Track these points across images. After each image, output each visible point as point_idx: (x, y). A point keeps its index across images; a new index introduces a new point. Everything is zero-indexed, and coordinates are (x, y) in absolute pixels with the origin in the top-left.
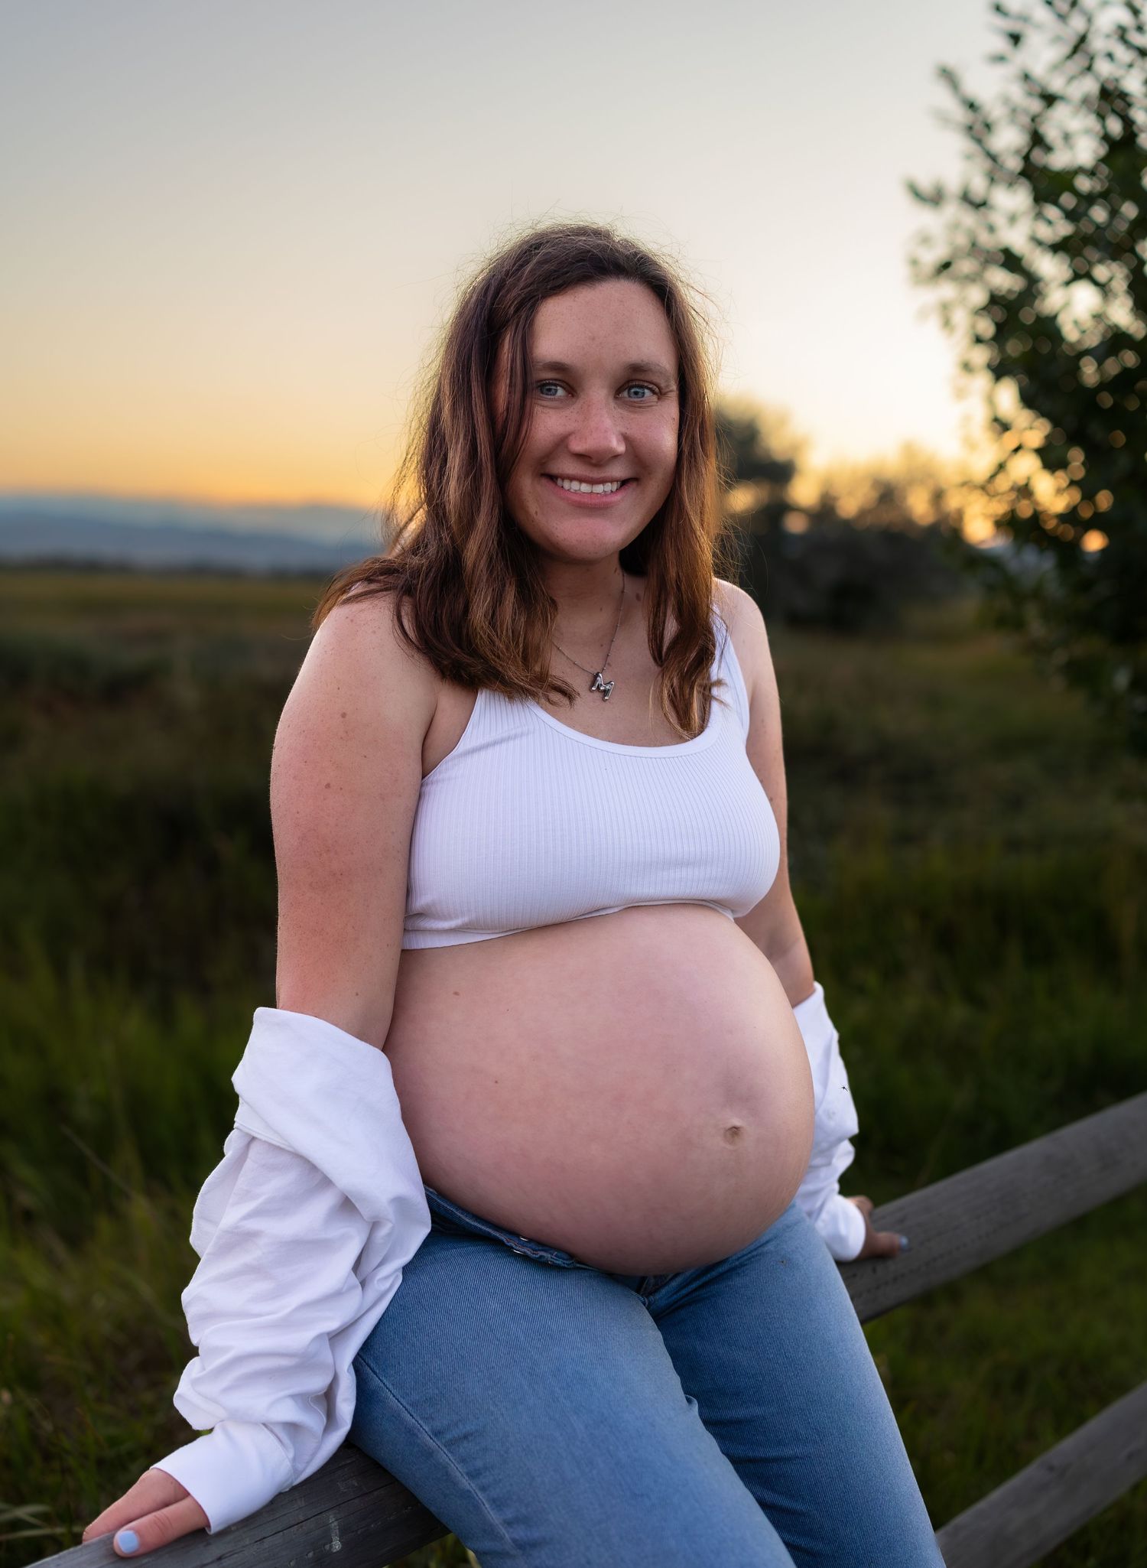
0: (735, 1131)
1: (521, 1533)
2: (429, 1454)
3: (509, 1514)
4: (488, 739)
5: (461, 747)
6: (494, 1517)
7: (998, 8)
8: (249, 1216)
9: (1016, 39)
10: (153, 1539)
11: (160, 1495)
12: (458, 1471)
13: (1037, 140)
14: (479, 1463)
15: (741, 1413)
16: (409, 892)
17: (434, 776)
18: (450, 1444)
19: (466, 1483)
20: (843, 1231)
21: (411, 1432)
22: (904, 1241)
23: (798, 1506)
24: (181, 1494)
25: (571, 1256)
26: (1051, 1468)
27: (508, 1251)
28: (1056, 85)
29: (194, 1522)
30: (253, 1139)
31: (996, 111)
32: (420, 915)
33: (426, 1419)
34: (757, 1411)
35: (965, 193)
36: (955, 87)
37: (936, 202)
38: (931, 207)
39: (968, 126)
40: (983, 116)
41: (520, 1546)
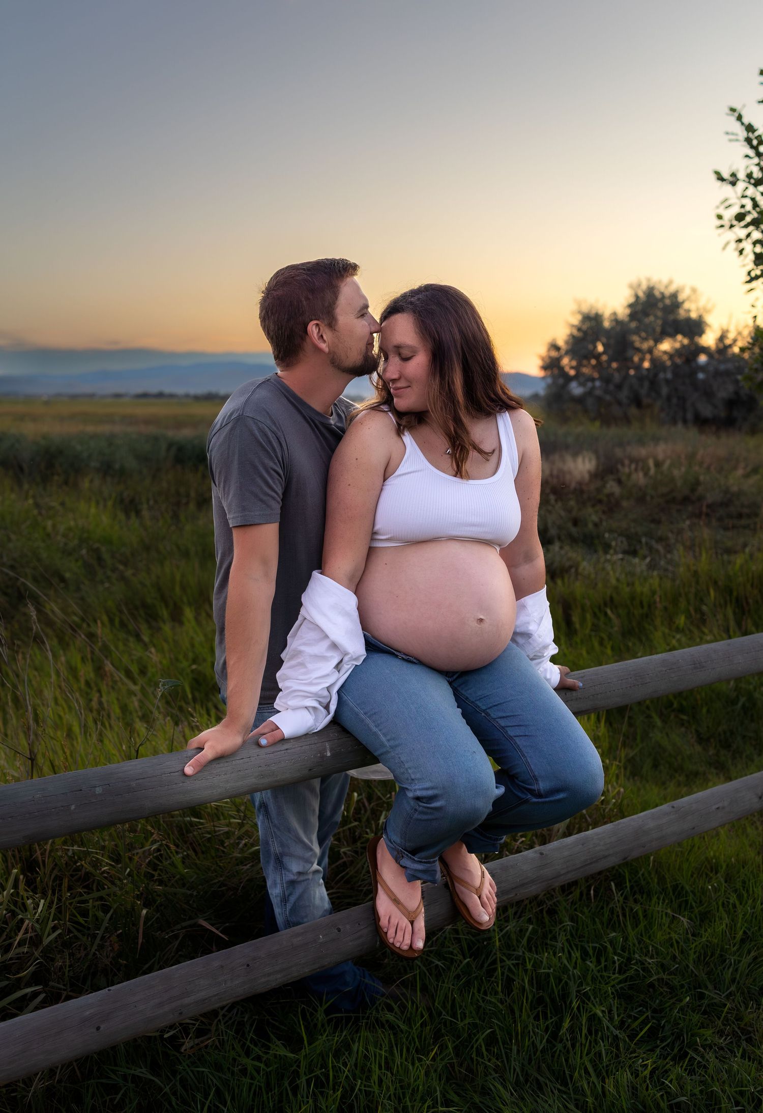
0: (481, 620)
1: (392, 743)
2: (363, 721)
3: (388, 737)
5: (397, 473)
6: (383, 739)
10: (271, 740)
11: (271, 727)
12: (372, 726)
14: (379, 722)
17: (387, 482)
19: (375, 729)
21: (357, 714)
22: (581, 685)
24: (277, 727)
25: (418, 660)
26: (673, 807)
27: (397, 656)
29: (280, 737)
30: (305, 618)
35: (749, 176)
36: (739, 118)
37: (733, 184)
38: (729, 187)
39: (748, 140)
40: (756, 134)
41: (392, 747)
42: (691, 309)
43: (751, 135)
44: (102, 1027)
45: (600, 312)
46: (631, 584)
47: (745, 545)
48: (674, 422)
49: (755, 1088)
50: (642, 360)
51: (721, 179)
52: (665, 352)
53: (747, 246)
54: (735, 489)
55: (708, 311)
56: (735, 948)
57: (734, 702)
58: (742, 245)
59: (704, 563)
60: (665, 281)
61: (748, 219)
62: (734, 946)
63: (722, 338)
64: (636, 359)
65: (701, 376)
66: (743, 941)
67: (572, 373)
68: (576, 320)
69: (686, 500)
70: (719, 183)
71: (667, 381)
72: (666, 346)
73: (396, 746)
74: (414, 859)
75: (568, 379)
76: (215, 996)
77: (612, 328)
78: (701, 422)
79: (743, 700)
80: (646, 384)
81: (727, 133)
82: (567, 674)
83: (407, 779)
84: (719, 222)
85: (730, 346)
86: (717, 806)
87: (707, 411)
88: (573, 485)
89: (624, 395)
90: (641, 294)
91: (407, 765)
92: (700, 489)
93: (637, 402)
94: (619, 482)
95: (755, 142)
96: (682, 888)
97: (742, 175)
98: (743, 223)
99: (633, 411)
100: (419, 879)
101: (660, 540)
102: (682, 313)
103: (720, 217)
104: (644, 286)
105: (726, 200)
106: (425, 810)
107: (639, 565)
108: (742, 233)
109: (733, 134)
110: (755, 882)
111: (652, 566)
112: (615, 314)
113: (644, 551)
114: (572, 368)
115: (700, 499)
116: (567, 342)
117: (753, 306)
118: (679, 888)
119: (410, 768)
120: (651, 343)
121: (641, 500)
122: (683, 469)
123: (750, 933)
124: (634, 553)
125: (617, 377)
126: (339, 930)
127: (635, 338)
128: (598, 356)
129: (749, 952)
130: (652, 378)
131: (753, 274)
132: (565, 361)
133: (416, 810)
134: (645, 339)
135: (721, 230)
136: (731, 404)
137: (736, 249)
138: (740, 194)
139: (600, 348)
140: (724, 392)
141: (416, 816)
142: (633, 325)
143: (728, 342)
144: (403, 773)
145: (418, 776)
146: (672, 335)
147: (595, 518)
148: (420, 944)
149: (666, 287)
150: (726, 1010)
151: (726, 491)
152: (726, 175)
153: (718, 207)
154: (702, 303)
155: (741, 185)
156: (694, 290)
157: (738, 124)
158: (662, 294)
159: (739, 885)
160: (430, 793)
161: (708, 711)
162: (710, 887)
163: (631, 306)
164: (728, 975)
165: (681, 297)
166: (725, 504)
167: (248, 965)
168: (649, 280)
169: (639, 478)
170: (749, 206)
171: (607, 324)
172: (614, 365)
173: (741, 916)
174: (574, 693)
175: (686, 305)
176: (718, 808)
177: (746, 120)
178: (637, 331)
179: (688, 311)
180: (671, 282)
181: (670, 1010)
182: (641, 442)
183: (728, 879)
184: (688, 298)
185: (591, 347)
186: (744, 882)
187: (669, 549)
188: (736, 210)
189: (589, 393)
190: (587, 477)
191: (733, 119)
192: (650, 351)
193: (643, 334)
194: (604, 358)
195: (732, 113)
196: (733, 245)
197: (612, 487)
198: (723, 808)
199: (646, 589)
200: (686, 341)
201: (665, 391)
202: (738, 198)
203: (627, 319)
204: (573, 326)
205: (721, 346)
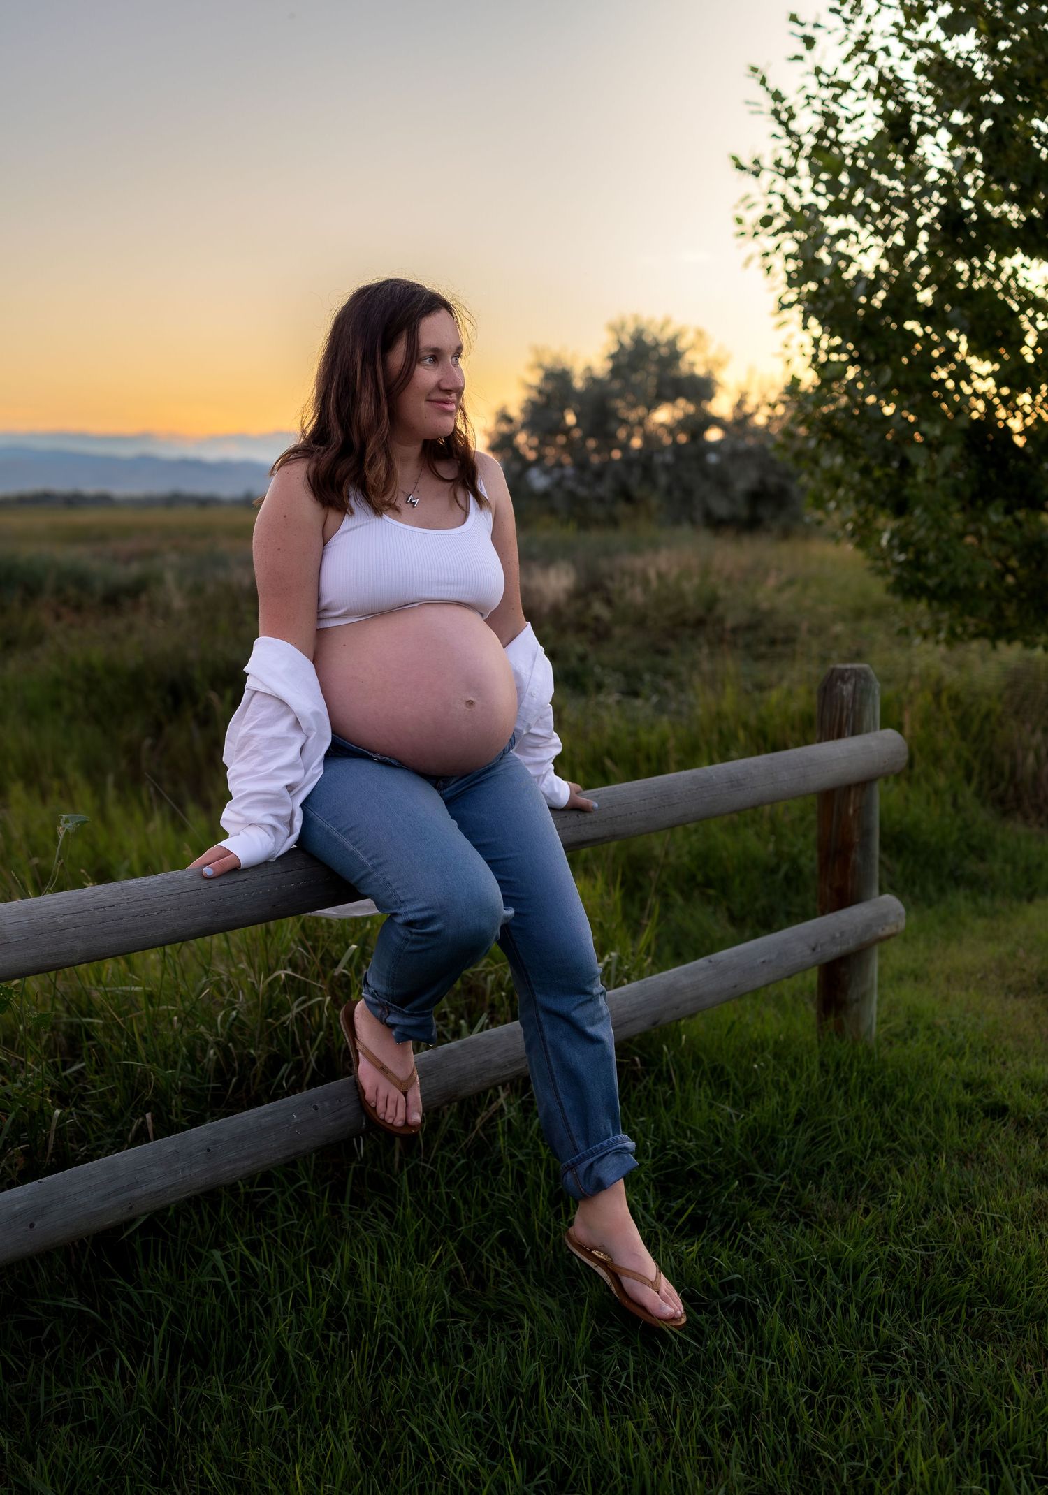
0: (471, 703)
1: (375, 861)
2: (336, 840)
3: (370, 855)
4: (351, 526)
5: (341, 530)
6: (363, 858)
7: (794, 18)
8: (252, 729)
9: (809, 42)
10: (219, 870)
11: (219, 854)
12: (348, 844)
13: (831, 119)
14: (357, 838)
15: (486, 841)
16: (319, 599)
17: (329, 544)
18: (345, 833)
19: (352, 848)
20: (556, 790)
21: (328, 833)
22: (596, 805)
23: (512, 879)
24: (229, 853)
26: (710, 961)
27: (372, 758)
28: (845, 74)
29: (234, 864)
30: (255, 692)
31: (794, 99)
32: (325, 610)
33: (334, 826)
34: (493, 840)
35: (778, 164)
36: (763, 81)
37: (757, 174)
38: (752, 177)
39: (776, 113)
40: (786, 104)
41: (374, 867)
42: (695, 363)
43: (779, 106)
44: (37, 1224)
45: (567, 367)
46: (634, 734)
47: (781, 678)
48: (676, 521)
49: (818, 1258)
50: (630, 436)
51: (740, 167)
52: (662, 425)
53: (777, 261)
54: (765, 605)
55: (720, 364)
56: (789, 1128)
57: (774, 871)
58: (771, 260)
59: (729, 701)
60: (659, 319)
61: (778, 223)
62: (788, 1125)
63: (740, 404)
64: (622, 433)
65: (713, 458)
66: (797, 1122)
67: (531, 455)
68: (535, 378)
69: (700, 623)
70: (738, 170)
71: (667, 467)
72: (663, 415)
73: (380, 865)
74: (403, 1012)
75: (527, 465)
76: (171, 1186)
77: (588, 391)
78: (716, 524)
79: (785, 868)
80: (637, 472)
81: (748, 103)
82: (578, 793)
83: (396, 902)
84: (739, 228)
85: (752, 415)
86: (762, 960)
87: (721, 508)
88: (546, 609)
89: (604, 489)
90: (627, 340)
91: (394, 886)
92: (720, 609)
93: (625, 495)
94: (609, 602)
95: (784, 116)
96: (723, 1069)
97: (767, 162)
98: (771, 230)
99: (622, 508)
100: (410, 1038)
101: (669, 675)
102: (684, 367)
103: (739, 221)
104: (630, 328)
105: (747, 197)
106: (420, 937)
107: (642, 707)
108: (770, 243)
109: (756, 104)
110: (810, 1057)
111: (660, 709)
112: (589, 369)
113: (646, 690)
114: (531, 448)
115: (720, 620)
116: (524, 411)
117: (786, 346)
118: (719, 1070)
119: (398, 888)
120: (641, 411)
121: (640, 622)
122: (696, 581)
123: (805, 1112)
124: (635, 694)
125: (595, 459)
126: (316, 1108)
127: (619, 404)
128: (567, 431)
129: (805, 1131)
130: (644, 463)
131: (786, 301)
132: (522, 439)
133: (407, 940)
134: (633, 406)
135: (742, 239)
136: (756, 497)
137: (763, 266)
138: (765, 188)
139: (570, 419)
140: (744, 481)
141: (408, 947)
142: (616, 385)
143: (748, 408)
144: (389, 897)
145: (409, 896)
146: (671, 399)
147: (579, 648)
148: (416, 1118)
149: (662, 329)
150: (779, 1195)
151: (754, 609)
152: (747, 162)
153: (736, 207)
154: (712, 351)
155: (767, 176)
156: (700, 334)
157: (762, 89)
158: (655, 339)
159: (790, 1061)
160: (426, 914)
161: (742, 884)
162: (756, 1066)
163: (613, 357)
164: (782, 1156)
165: (682, 344)
166: (752, 627)
167: (209, 1150)
168: (636, 318)
169: (637, 595)
170: (778, 206)
171: (578, 384)
172: (592, 443)
173: (794, 1094)
174: (588, 816)
175: (690, 357)
176: (764, 962)
177: (772, 84)
178: (620, 395)
179: (692, 364)
180: (667, 322)
181: (717, 1199)
182: (635, 549)
183: (776, 1056)
184: (693, 347)
185: (555, 416)
186: (796, 1059)
187: (681, 687)
188: (761, 211)
189: (558, 484)
190: (562, 597)
191: (755, 82)
192: (641, 422)
193: (631, 398)
194: (577, 434)
195: (752, 73)
196: (758, 261)
197: (599, 608)
198: (771, 961)
199: (654, 738)
200: (691, 409)
201: (663, 479)
202: (764, 195)
203: (607, 377)
204: (530, 387)
205: (739, 416)
